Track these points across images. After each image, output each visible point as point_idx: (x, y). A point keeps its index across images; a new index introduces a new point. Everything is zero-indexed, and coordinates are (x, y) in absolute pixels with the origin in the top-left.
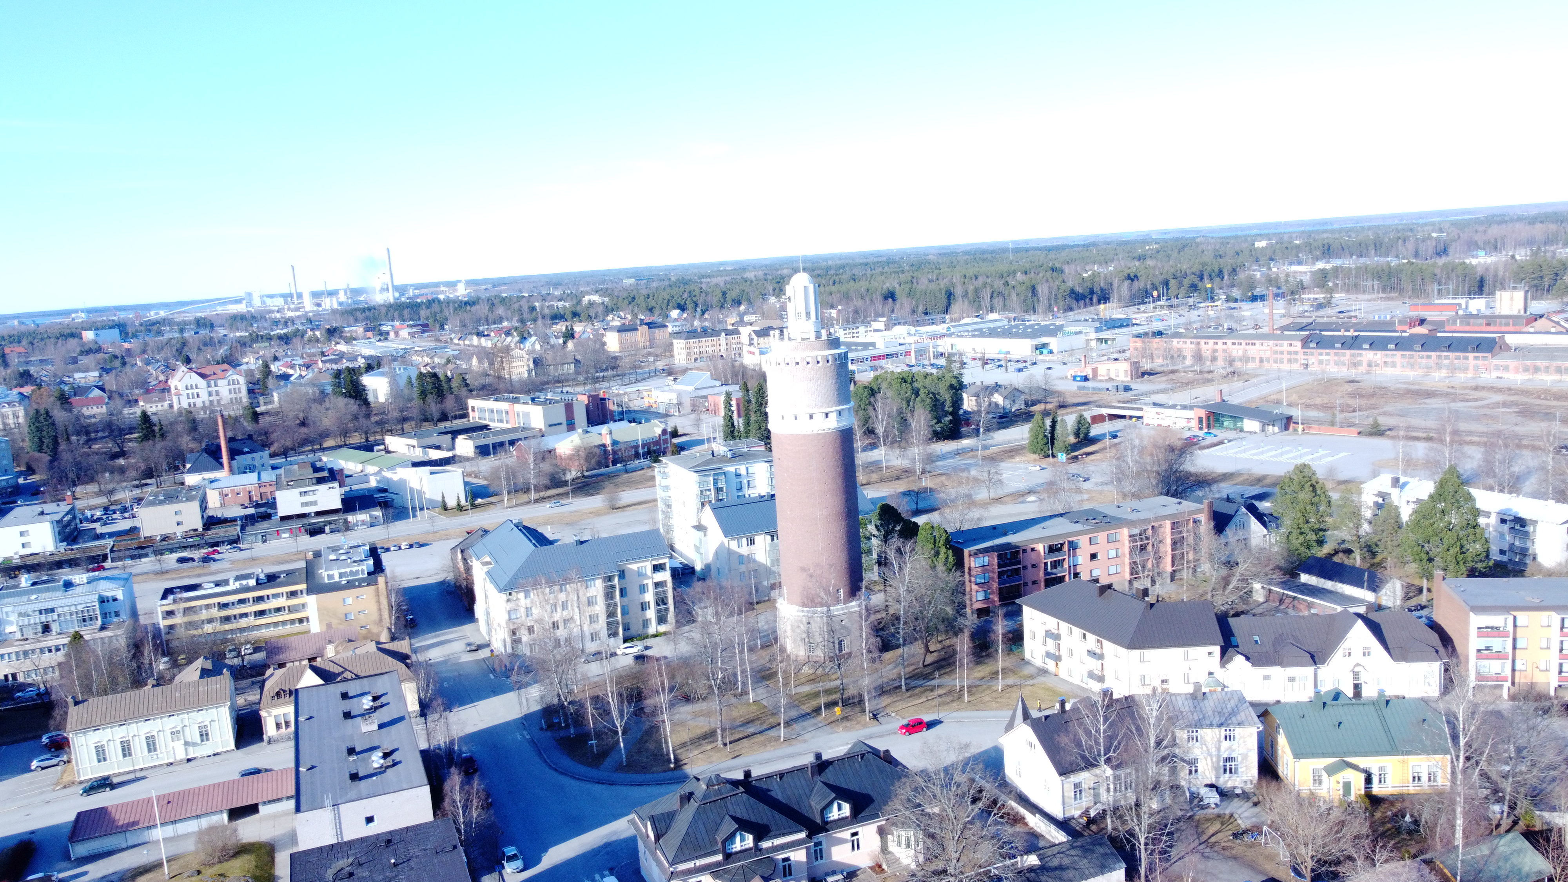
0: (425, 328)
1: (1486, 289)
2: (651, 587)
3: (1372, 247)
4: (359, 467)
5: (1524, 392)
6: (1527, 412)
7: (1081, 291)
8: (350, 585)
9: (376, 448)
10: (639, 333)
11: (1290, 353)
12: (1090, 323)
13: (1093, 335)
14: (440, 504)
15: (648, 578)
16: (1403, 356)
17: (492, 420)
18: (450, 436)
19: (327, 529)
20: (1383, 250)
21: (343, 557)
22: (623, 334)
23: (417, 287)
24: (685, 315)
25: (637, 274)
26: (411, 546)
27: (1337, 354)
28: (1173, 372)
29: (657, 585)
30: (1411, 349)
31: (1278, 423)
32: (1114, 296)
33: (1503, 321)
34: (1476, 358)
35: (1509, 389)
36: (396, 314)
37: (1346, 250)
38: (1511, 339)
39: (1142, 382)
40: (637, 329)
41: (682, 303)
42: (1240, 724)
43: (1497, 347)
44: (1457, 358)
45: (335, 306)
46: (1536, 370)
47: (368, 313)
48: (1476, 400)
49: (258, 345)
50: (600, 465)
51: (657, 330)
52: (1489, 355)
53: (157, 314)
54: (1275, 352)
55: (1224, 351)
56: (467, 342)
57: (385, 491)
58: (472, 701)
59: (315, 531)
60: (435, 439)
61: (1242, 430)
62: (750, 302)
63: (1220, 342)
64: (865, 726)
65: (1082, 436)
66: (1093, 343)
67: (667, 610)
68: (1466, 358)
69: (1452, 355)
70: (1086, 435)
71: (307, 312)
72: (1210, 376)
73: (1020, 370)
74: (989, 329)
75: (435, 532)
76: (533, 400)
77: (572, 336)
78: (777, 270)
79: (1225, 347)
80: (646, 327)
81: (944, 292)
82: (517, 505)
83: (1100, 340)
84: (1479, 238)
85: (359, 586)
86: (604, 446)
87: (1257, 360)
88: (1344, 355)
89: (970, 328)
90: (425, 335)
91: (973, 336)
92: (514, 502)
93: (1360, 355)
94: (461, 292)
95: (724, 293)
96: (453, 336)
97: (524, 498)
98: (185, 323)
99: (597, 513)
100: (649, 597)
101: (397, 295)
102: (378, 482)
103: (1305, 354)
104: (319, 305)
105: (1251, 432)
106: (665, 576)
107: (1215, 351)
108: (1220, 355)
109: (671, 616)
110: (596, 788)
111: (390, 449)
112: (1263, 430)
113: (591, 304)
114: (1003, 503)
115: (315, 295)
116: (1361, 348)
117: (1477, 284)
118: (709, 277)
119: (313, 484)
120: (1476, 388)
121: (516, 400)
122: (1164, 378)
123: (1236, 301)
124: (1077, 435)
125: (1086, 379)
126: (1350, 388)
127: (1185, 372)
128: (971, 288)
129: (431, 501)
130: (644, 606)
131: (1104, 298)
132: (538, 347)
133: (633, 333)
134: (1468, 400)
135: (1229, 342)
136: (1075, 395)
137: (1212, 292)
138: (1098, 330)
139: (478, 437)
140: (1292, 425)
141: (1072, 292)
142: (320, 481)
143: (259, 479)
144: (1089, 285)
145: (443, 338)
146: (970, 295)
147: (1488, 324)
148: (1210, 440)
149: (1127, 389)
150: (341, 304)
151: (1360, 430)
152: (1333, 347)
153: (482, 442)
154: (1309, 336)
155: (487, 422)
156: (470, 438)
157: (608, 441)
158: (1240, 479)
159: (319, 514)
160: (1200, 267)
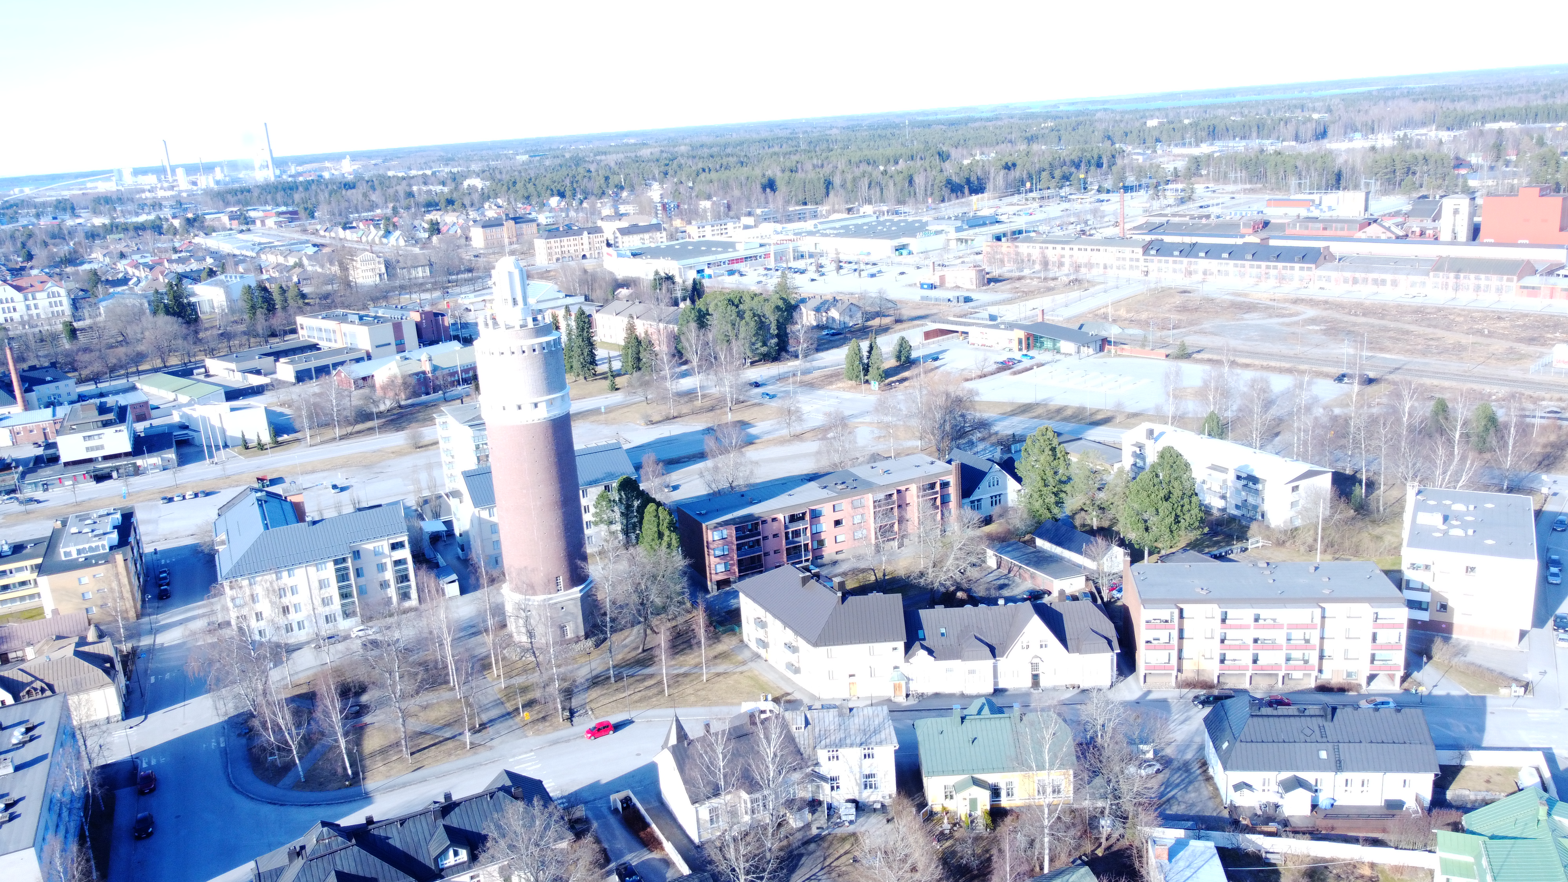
0: (293, 216)
1: (1343, 183)
2: (390, 566)
3: (1254, 129)
4: (171, 396)
5: (1338, 306)
6: (1334, 330)
7: (958, 181)
8: (88, 563)
9: (195, 372)
10: (505, 228)
11: (1131, 260)
12: (952, 222)
13: (953, 235)
14: (241, 442)
15: (386, 556)
16: (1236, 266)
17: (321, 339)
18: (272, 358)
19: (115, 474)
20: (1266, 132)
21: (85, 530)
22: (488, 230)
23: (301, 161)
24: (563, 203)
25: (535, 149)
26: (196, 495)
27: (1175, 262)
28: (1020, 278)
29: (397, 563)
30: (1243, 259)
31: (1092, 346)
32: (990, 186)
33: (1339, 225)
34: (1302, 269)
35: (1326, 302)
36: (269, 197)
37: (1231, 132)
38: (1337, 248)
39: (986, 291)
40: (502, 225)
41: (562, 190)
42: (880, 743)
43: (1322, 257)
44: (1285, 268)
45: (212, 185)
46: (1355, 281)
47: (240, 196)
48: (1291, 315)
49: (112, 236)
50: (416, 394)
51: (524, 225)
52: (1313, 266)
53: (22, 191)
54: (1118, 259)
55: (1071, 256)
56: (333, 234)
57: (186, 427)
58: (184, 699)
59: (100, 478)
60: (257, 363)
61: (1059, 352)
62: (632, 189)
63: (1067, 247)
64: (556, 729)
65: (903, 358)
66: (953, 244)
67: (409, 587)
68: (1292, 268)
69: (1280, 265)
70: (908, 357)
71: (180, 192)
72: (1052, 284)
73: (873, 276)
74: (856, 226)
75: (228, 477)
76: (361, 318)
77: (439, 231)
78: (675, 146)
79: (1071, 252)
80: (512, 222)
81: (822, 180)
82: (322, 443)
83: (961, 240)
84: (1359, 119)
85: (97, 564)
86: (424, 373)
87: (1102, 266)
88: (1181, 262)
89: (837, 225)
90: (293, 224)
91: (837, 235)
92: (318, 439)
93: (1196, 263)
94: (347, 169)
95: (607, 178)
96: (318, 227)
97: (329, 433)
98: (44, 205)
99: (399, 453)
100: (389, 575)
101: (278, 172)
102: (181, 417)
103: (1146, 261)
104: (194, 183)
105: (1066, 354)
106: (405, 554)
107: (1063, 256)
108: (1067, 261)
109: (414, 594)
110: (267, 810)
111: (211, 373)
112: (1079, 352)
113: (472, 189)
114: (802, 440)
115: (191, 170)
116: (1197, 257)
117: (1334, 177)
118: (605, 153)
119: (98, 427)
120: (1296, 301)
121: (343, 319)
122: (1009, 286)
123: (1108, 191)
124: (899, 358)
125: (932, 287)
126: (1178, 300)
127: (1031, 279)
128: (849, 177)
129: (233, 438)
130: (384, 585)
131: (977, 188)
132: (402, 242)
133: (498, 229)
134: (1283, 316)
135: (1076, 247)
136: (917, 306)
137: (1085, 183)
138: (959, 229)
139: (300, 361)
140: (1107, 347)
141: (949, 182)
142: (106, 424)
143: (54, 415)
144: (966, 175)
145: (310, 228)
146: (849, 185)
147: (1325, 229)
148: (1027, 363)
149: (967, 300)
150: (218, 183)
151: (1168, 352)
152: (1172, 255)
153: (303, 366)
154: (1151, 242)
155: (315, 341)
156: (292, 362)
157: (427, 367)
158: (1040, 411)
159: (106, 458)
160: (1080, 154)
